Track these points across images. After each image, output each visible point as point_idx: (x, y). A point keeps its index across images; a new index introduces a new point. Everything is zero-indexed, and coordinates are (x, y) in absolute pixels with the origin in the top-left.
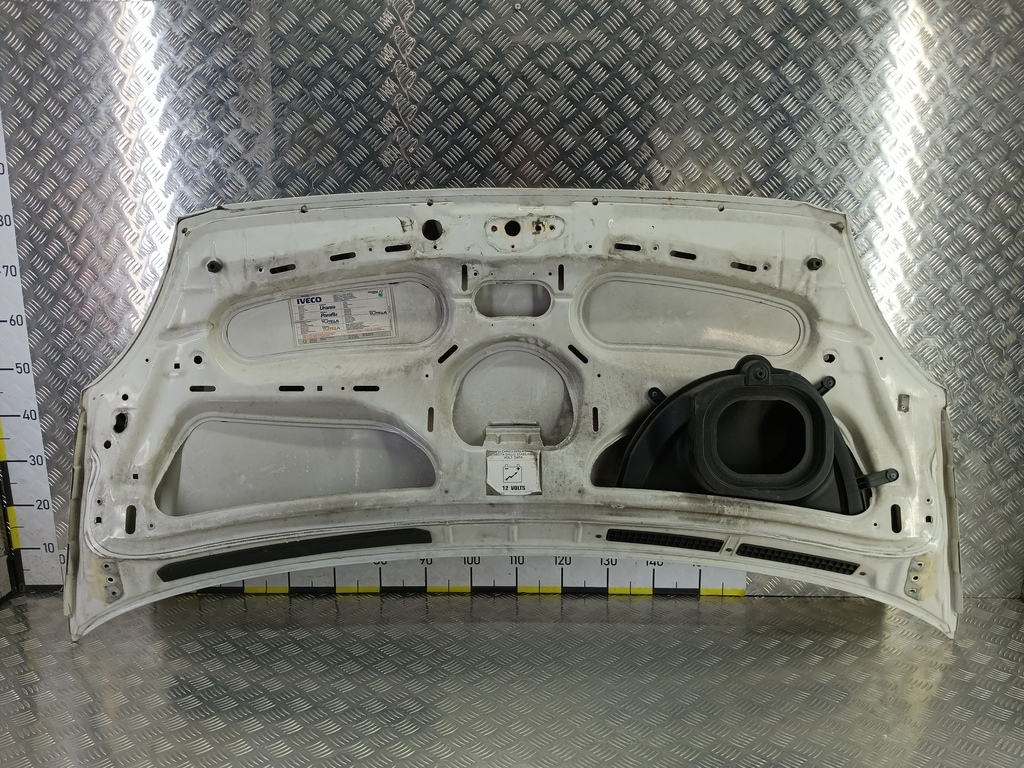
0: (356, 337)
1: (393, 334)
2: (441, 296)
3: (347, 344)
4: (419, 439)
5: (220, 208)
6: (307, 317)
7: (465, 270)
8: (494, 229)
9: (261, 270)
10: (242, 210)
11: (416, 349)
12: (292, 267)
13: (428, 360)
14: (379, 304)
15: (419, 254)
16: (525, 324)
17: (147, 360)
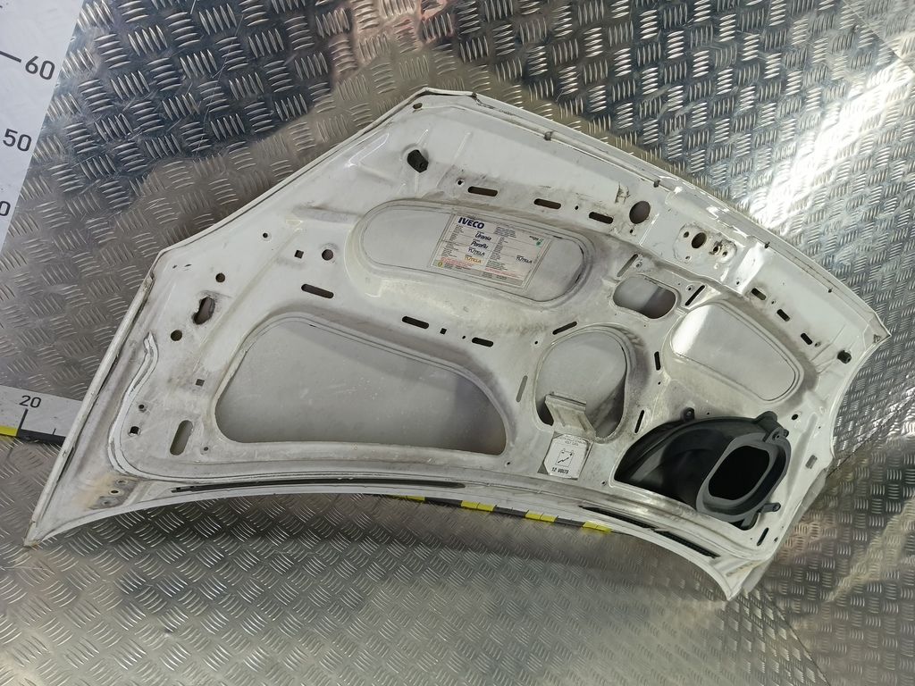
0: (490, 276)
1: (524, 285)
2: (588, 266)
3: (478, 281)
4: (503, 405)
5: (474, 97)
6: (459, 239)
7: (635, 257)
8: (687, 235)
9: (460, 183)
10: (491, 108)
11: (535, 308)
12: (493, 193)
13: (546, 328)
14: (531, 250)
15: (615, 233)
16: (639, 322)
17: (265, 235)
